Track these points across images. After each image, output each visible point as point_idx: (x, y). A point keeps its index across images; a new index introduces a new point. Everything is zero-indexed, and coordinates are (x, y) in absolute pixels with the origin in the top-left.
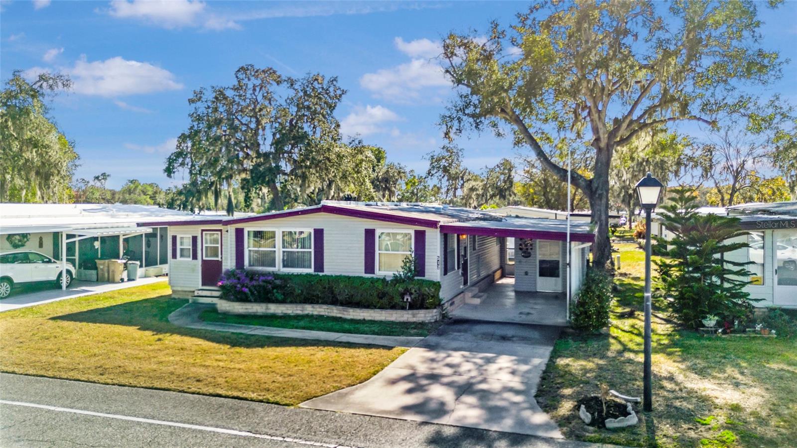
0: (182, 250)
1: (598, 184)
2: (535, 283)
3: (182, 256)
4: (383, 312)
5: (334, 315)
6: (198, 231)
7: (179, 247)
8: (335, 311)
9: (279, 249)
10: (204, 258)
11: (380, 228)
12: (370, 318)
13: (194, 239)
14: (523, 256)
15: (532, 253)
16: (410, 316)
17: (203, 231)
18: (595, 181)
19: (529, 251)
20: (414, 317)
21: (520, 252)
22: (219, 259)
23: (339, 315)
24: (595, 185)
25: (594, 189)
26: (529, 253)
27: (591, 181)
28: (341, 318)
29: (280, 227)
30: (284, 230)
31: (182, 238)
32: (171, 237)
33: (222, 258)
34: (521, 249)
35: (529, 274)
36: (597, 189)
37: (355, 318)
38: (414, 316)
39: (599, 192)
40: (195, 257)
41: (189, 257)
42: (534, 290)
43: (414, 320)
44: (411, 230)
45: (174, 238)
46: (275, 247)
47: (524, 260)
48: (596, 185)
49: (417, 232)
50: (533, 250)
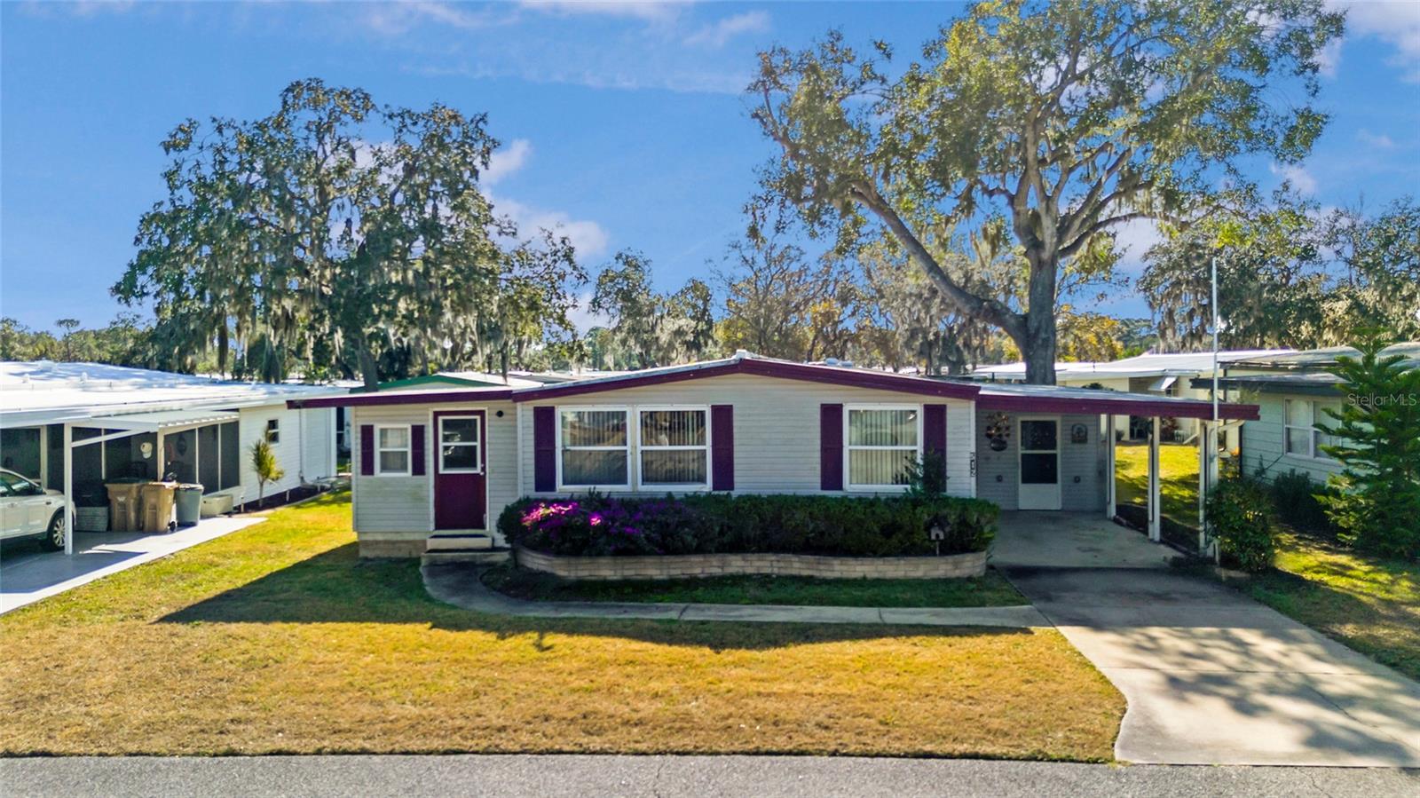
0: (383, 454)
1: (1040, 322)
2: (1016, 495)
3: (384, 468)
4: (902, 562)
5: (794, 572)
6: (428, 415)
7: (377, 450)
8: (797, 565)
9: (635, 447)
10: (442, 471)
11: (853, 402)
12: (876, 575)
13: (418, 432)
14: (994, 449)
15: (1008, 443)
16: (949, 567)
17: (437, 414)
18: (1033, 316)
19: (1005, 438)
20: (956, 568)
21: (988, 441)
22: (478, 470)
23: (805, 573)
24: (1033, 324)
25: (1032, 331)
26: (1005, 443)
27: (1025, 317)
28: (811, 577)
29: (638, 403)
30: (643, 410)
31: (383, 432)
32: (359, 429)
33: (483, 469)
34: (989, 436)
35: (1005, 479)
36: (1038, 330)
37: (846, 575)
38: (956, 565)
39: (1043, 335)
40: (419, 469)
41: (404, 468)
42: (1013, 508)
43: (957, 573)
44: (916, 405)
45: (367, 432)
46: (625, 444)
47: (995, 454)
48: (1036, 324)
49: (929, 409)
50: (1011, 437)
